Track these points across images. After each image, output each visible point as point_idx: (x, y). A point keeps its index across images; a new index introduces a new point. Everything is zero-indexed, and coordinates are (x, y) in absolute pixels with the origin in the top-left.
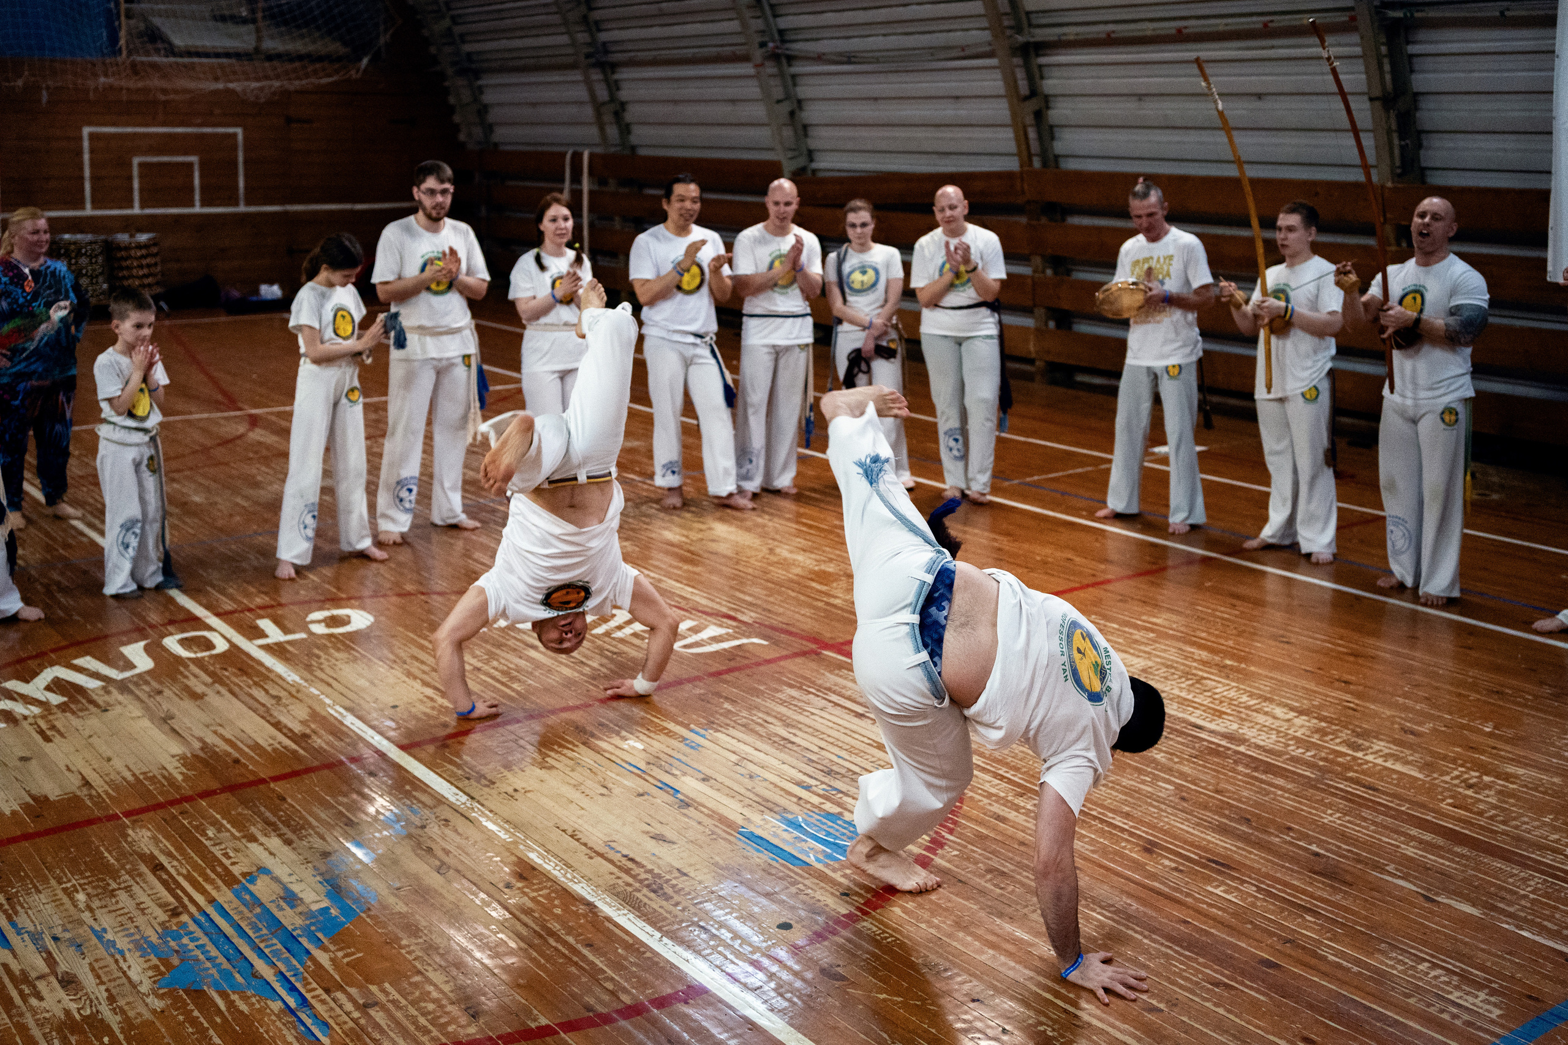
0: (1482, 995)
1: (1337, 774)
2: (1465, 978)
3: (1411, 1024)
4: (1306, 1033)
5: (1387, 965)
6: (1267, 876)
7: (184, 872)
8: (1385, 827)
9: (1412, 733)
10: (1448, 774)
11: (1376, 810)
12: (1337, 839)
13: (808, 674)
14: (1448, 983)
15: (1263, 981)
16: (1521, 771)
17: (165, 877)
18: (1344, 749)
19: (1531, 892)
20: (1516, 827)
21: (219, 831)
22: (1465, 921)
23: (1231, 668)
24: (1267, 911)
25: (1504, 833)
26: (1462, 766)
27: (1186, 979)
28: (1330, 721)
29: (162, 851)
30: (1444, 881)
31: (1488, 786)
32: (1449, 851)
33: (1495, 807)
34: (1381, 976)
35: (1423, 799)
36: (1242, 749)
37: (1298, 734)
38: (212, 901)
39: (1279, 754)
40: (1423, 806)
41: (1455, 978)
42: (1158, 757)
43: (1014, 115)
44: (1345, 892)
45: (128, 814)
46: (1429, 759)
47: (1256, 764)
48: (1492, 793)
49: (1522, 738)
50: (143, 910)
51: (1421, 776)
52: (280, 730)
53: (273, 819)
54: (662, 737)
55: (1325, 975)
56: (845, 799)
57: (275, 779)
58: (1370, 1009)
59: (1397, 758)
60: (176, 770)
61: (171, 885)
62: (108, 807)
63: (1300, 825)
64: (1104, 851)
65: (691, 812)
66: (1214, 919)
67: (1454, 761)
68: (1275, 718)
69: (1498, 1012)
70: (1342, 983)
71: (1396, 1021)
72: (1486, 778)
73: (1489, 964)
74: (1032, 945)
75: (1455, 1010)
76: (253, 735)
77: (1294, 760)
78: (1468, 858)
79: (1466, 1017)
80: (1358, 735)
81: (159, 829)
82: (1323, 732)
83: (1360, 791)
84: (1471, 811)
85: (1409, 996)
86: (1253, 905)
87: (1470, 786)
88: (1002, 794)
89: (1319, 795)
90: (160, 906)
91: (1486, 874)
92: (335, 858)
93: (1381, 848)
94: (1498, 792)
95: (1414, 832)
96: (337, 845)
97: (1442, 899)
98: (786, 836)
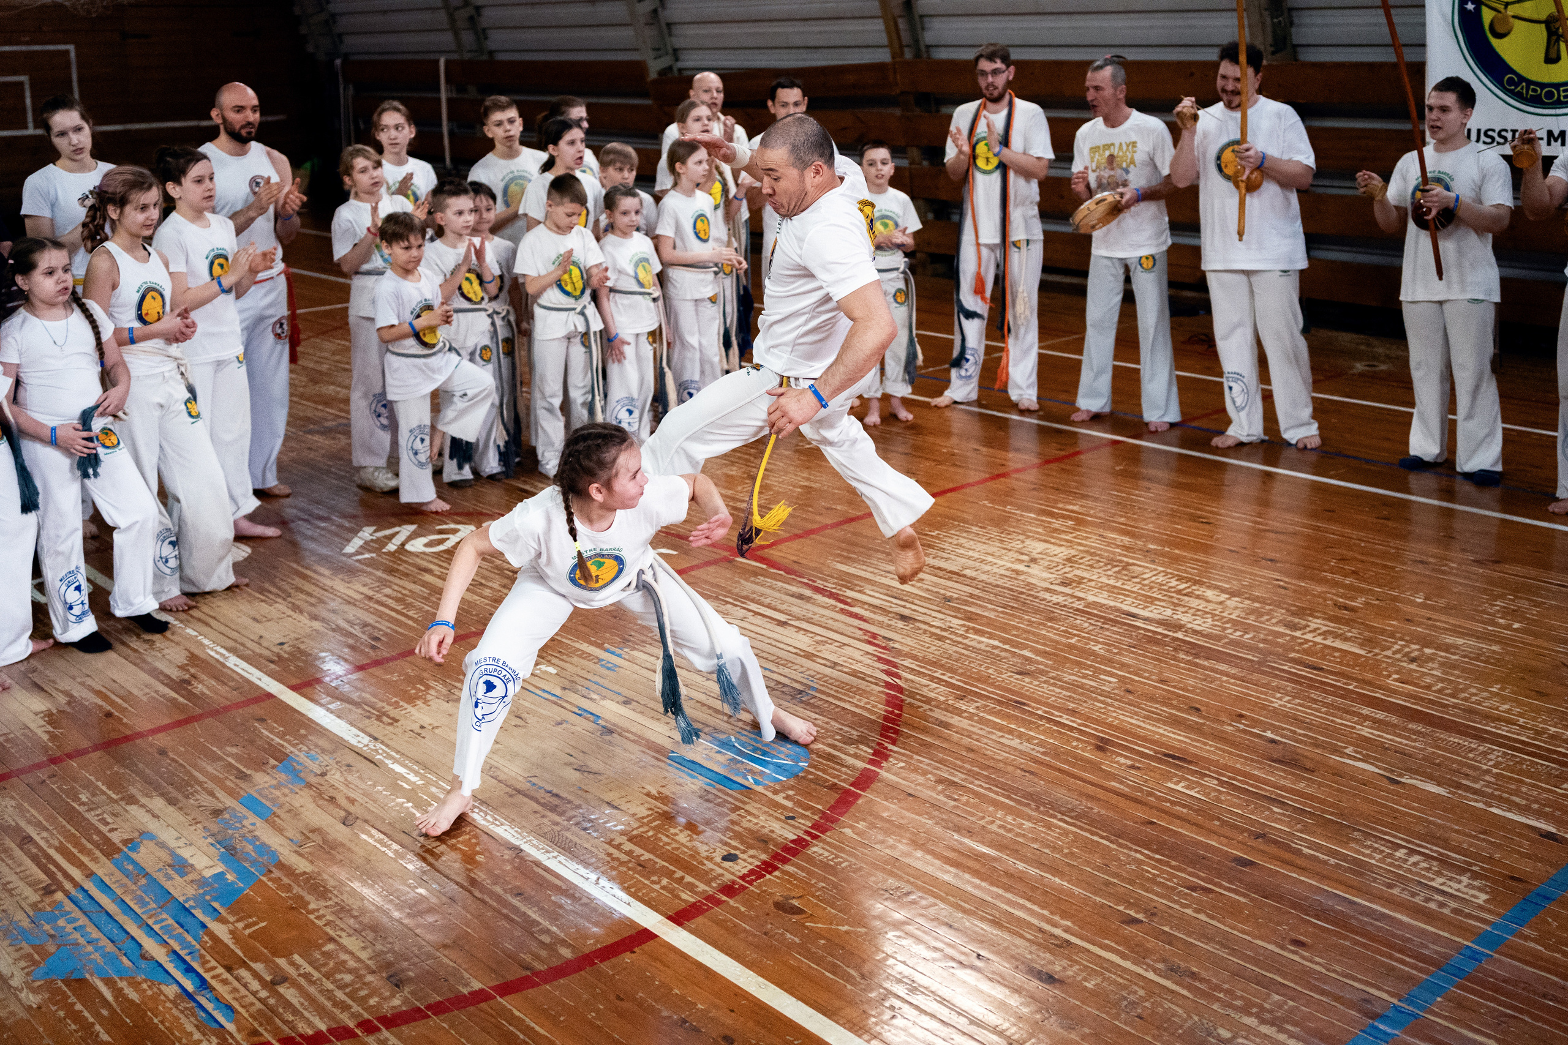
0: (1465, 880)
1: (1279, 655)
2: (1444, 862)
3: (1399, 916)
4: (1293, 935)
5: (1364, 855)
6: (1226, 767)
7: (56, 843)
8: (1338, 709)
9: (1346, 608)
10: (1388, 648)
11: (1325, 692)
12: (1292, 724)
14: (1428, 870)
15: (1240, 881)
17: (35, 851)
18: (1282, 629)
19: (1494, 766)
20: (1466, 699)
21: (93, 794)
22: (1433, 801)
23: (1155, 552)
24: (1235, 807)
25: (1455, 706)
26: (1401, 639)
27: (1160, 884)
28: (1263, 601)
29: (28, 821)
30: (1405, 761)
31: (1431, 659)
32: (1405, 729)
33: (1442, 680)
34: (1360, 867)
35: (1369, 676)
36: (1179, 635)
37: (1233, 617)
38: (89, 874)
39: (1218, 638)
40: (1368, 683)
41: (1435, 863)
42: (1095, 648)
44: (1309, 780)
46: (1367, 634)
47: (1196, 650)
48: (1436, 665)
49: (1454, 607)
50: (10, 891)
51: (1363, 652)
52: (156, 677)
54: (576, 660)
55: (1303, 869)
57: (153, 732)
58: (1355, 903)
59: (1336, 635)
60: (40, 729)
61: (41, 859)
63: (1252, 711)
64: (1056, 753)
65: (615, 738)
66: (1178, 817)
67: (1392, 635)
68: (1207, 601)
69: (1483, 897)
70: (1323, 877)
71: (1384, 914)
72: (1427, 651)
73: (1465, 846)
74: (995, 859)
75: (1441, 898)
76: (126, 685)
78: (1423, 735)
79: (1453, 904)
80: (1294, 614)
81: (25, 798)
82: (1258, 613)
83: (1306, 673)
84: (1416, 685)
85: (1390, 886)
86: (1218, 800)
88: (942, 698)
89: (1265, 679)
90: (31, 884)
91: (1445, 750)
92: (226, 816)
93: (1336, 730)
94: (1442, 664)
95: (1366, 711)
96: (229, 802)
97: (1407, 780)
98: (720, 758)
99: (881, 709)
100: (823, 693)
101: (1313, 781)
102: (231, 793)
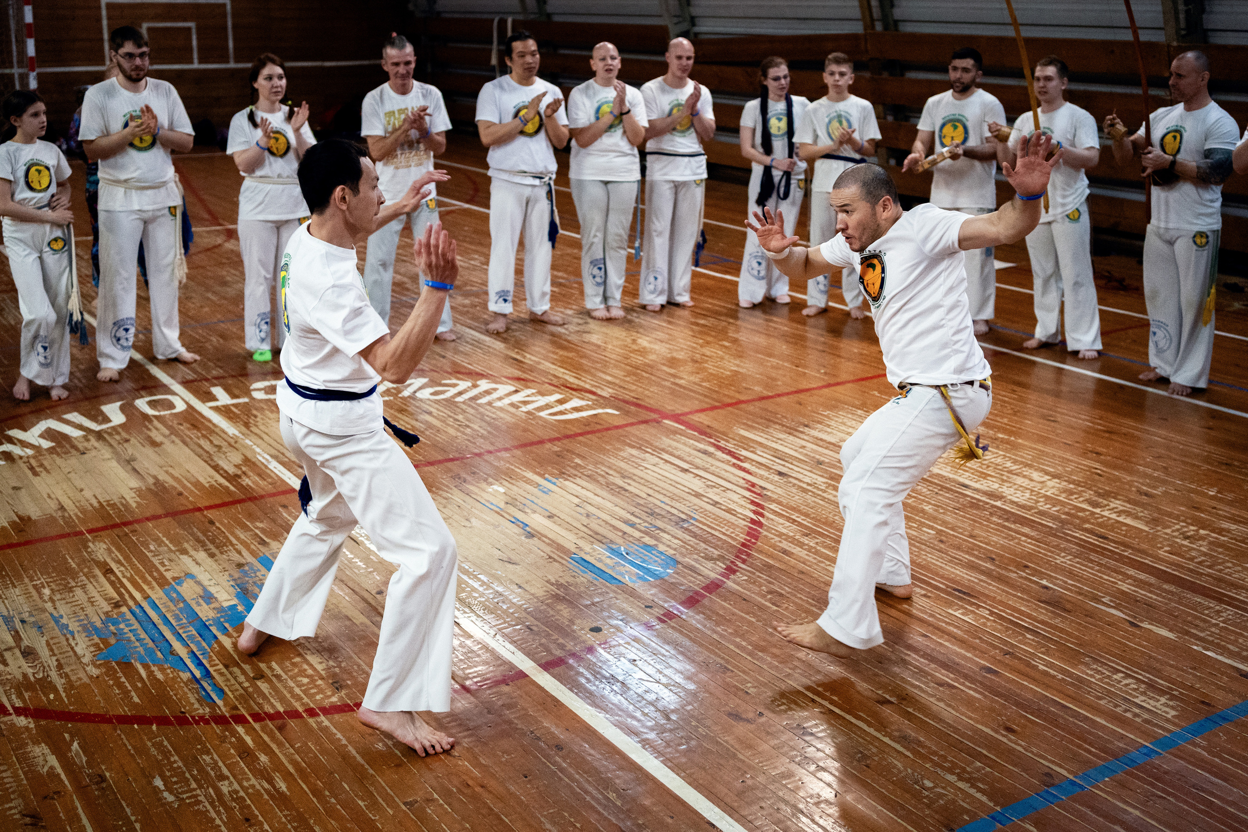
0: (1163, 700)
1: (1074, 525)
2: (1152, 686)
3: (1099, 720)
4: (1009, 724)
5: (1087, 674)
6: (1001, 603)
7: (128, 575)
8: (1109, 568)
9: (1147, 494)
10: (1169, 527)
11: (1103, 555)
12: (1066, 576)
13: (647, 437)
14: (1136, 690)
15: (981, 683)
16: (1233, 527)
17: (113, 578)
18: (1085, 506)
19: (1222, 622)
20: (1220, 571)
21: (159, 546)
22: (1160, 642)
24: (996, 631)
25: (1209, 575)
26: (1183, 521)
28: (1077, 483)
29: (113, 559)
30: (1150, 611)
31: (1202, 538)
32: (1159, 588)
33: (1205, 554)
34: (1081, 683)
35: (1144, 546)
36: (998, 504)
37: (1048, 493)
38: (147, 597)
39: (1029, 509)
40: (1144, 552)
41: (1144, 686)
42: (926, 508)
44: (1063, 617)
45: (90, 531)
47: (1008, 516)
48: (1205, 543)
50: (92, 602)
51: (1146, 529)
52: (217, 471)
53: (202, 538)
54: (522, 484)
55: (1034, 680)
56: (662, 534)
57: (208, 508)
59: (1128, 514)
60: (132, 499)
61: (117, 585)
62: (76, 526)
63: (1037, 564)
65: (536, 540)
66: (949, 634)
67: (1178, 517)
68: (1032, 480)
69: (1174, 713)
70: (1047, 686)
71: (1087, 717)
72: (1202, 532)
73: (1174, 676)
75: (1138, 711)
76: (196, 475)
77: (1042, 513)
78: (1173, 594)
79: (1146, 716)
80: (1099, 495)
81: (113, 543)
82: (1070, 492)
83: (1092, 539)
84: (1182, 556)
85: (1100, 699)
86: (985, 625)
87: (1187, 538)
88: (791, 534)
89: (1057, 542)
90: (106, 600)
91: (1186, 606)
92: (247, 568)
93: (1102, 584)
94: (1210, 543)
95: (1132, 572)
96: (250, 559)
97: (1145, 625)
98: (608, 561)
99: (742, 537)
100: (701, 522)
101: (1066, 619)
102: (253, 553)
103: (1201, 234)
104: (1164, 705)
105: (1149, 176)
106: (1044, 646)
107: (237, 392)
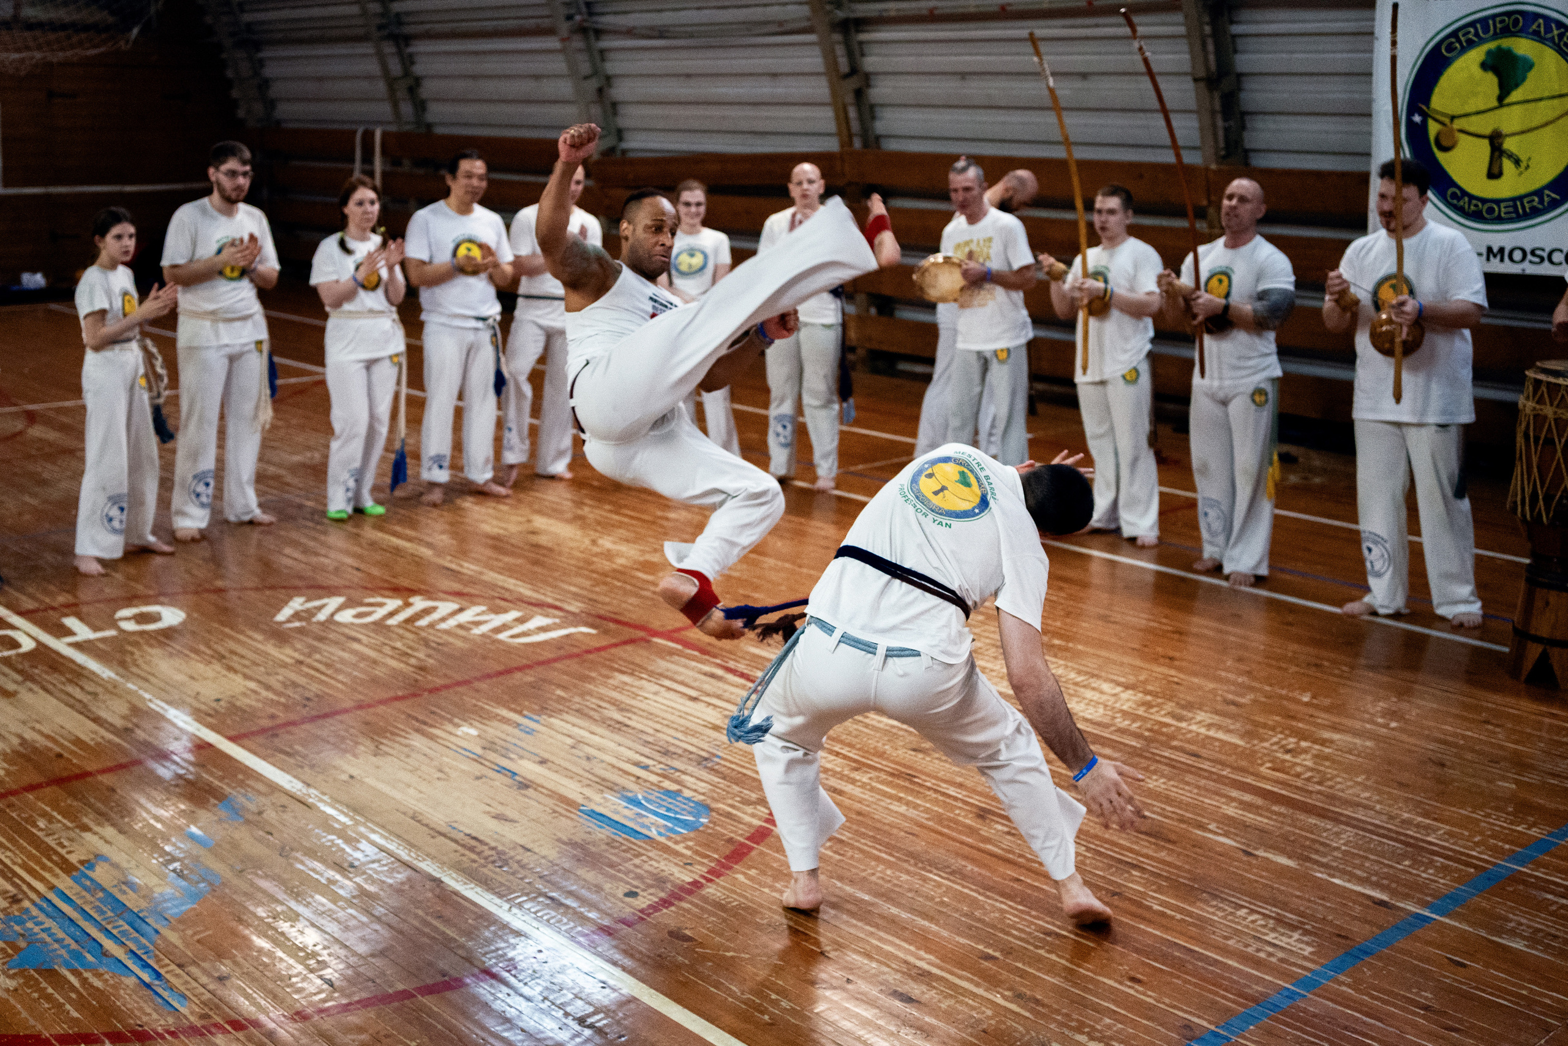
1: (1162, 744)
2: (1280, 921)
8: (1208, 790)
9: (1234, 704)
10: (1266, 740)
11: (1198, 775)
12: (1163, 802)
13: (638, 660)
14: (1265, 926)
16: (1336, 736)
18: (1168, 720)
19: (1343, 844)
20: (1331, 787)
21: (51, 822)
22: (1281, 871)
23: (1060, 647)
24: (1096, 867)
25: (1321, 793)
26: (1280, 733)
27: (1020, 930)
28: (1155, 695)
30: (1262, 837)
31: (1305, 751)
32: (1268, 810)
33: (1312, 770)
34: (1202, 922)
35: (1243, 764)
37: (1125, 707)
38: (51, 887)
39: (1107, 726)
40: (1241, 769)
41: (1272, 922)
43: (834, 93)
44: (1169, 849)
46: (1249, 727)
48: (1309, 757)
49: (1338, 707)
51: (1242, 743)
52: (101, 725)
53: (105, 809)
54: (495, 724)
55: (1150, 922)
56: (684, 777)
57: (102, 772)
59: (1218, 727)
64: (938, 818)
65: (530, 792)
67: (1273, 729)
68: (1103, 693)
72: (1303, 744)
73: (1302, 908)
75: (1270, 950)
76: (74, 731)
77: (1122, 731)
78: (1283, 815)
79: (1281, 955)
80: (1182, 707)
82: (1148, 705)
83: (1184, 759)
84: (1286, 773)
85: (1229, 939)
87: (1288, 752)
89: (1144, 763)
91: (1302, 829)
93: (1203, 808)
94: (1315, 756)
95: (1235, 793)
97: (1261, 853)
98: (627, 812)
100: (727, 760)
101: (1174, 851)
103: (1259, 391)
104: (1297, 940)
105: (1200, 323)
106: (1154, 883)
107: (98, 623)
